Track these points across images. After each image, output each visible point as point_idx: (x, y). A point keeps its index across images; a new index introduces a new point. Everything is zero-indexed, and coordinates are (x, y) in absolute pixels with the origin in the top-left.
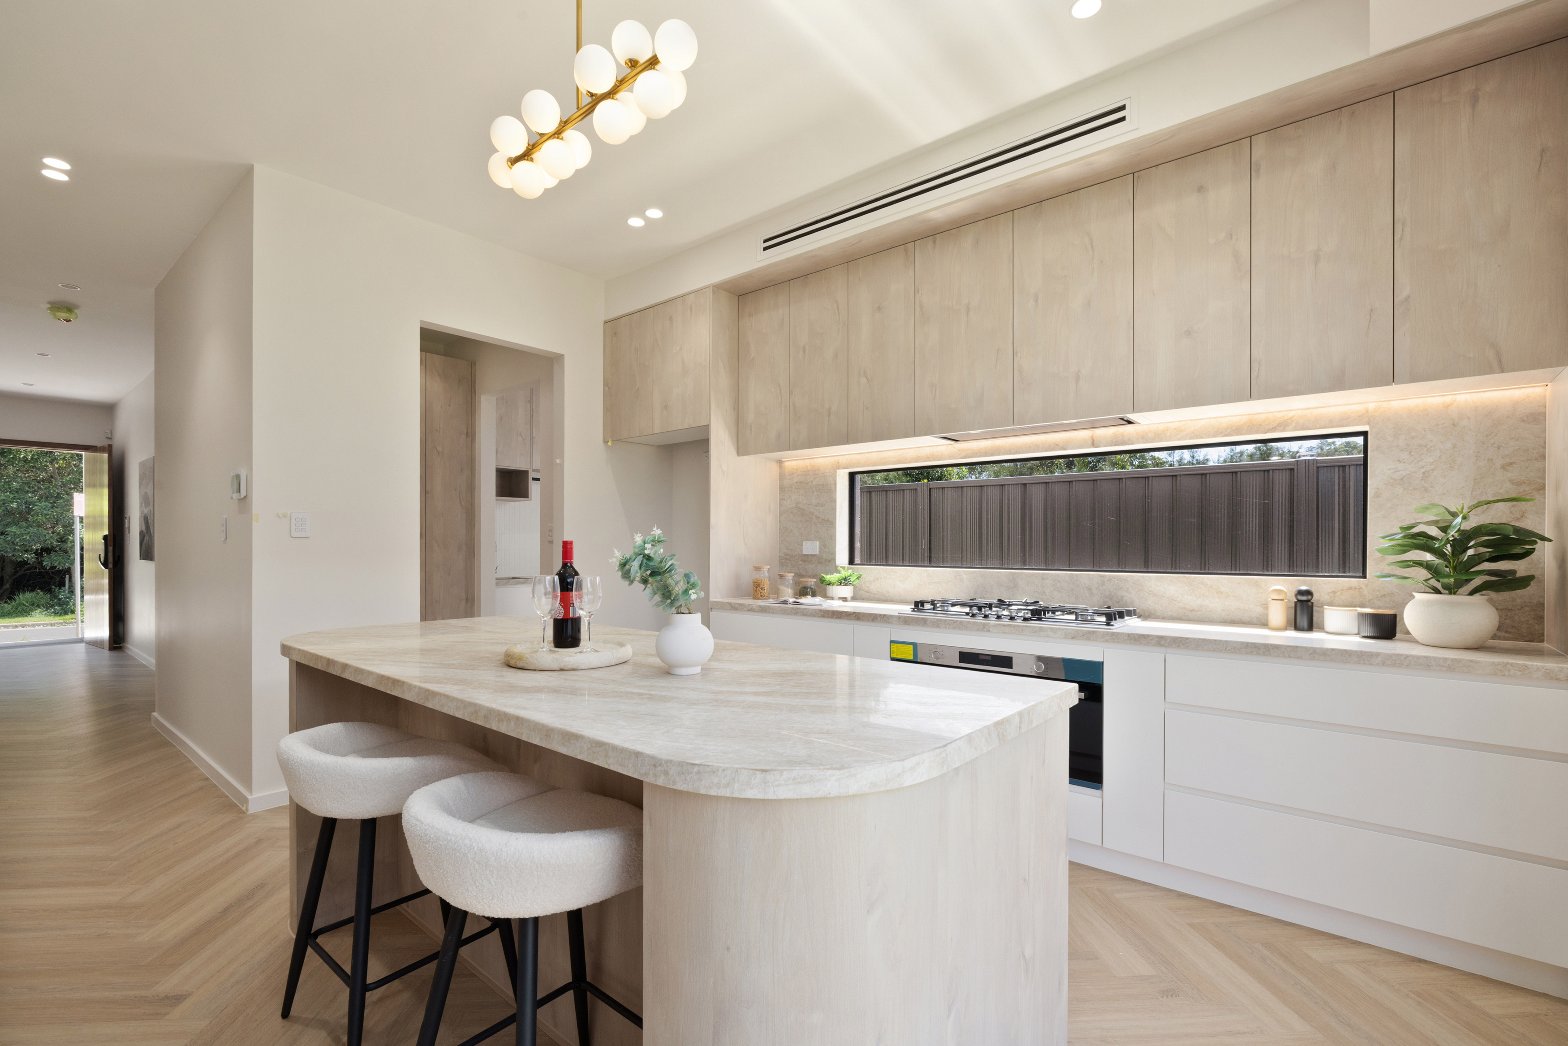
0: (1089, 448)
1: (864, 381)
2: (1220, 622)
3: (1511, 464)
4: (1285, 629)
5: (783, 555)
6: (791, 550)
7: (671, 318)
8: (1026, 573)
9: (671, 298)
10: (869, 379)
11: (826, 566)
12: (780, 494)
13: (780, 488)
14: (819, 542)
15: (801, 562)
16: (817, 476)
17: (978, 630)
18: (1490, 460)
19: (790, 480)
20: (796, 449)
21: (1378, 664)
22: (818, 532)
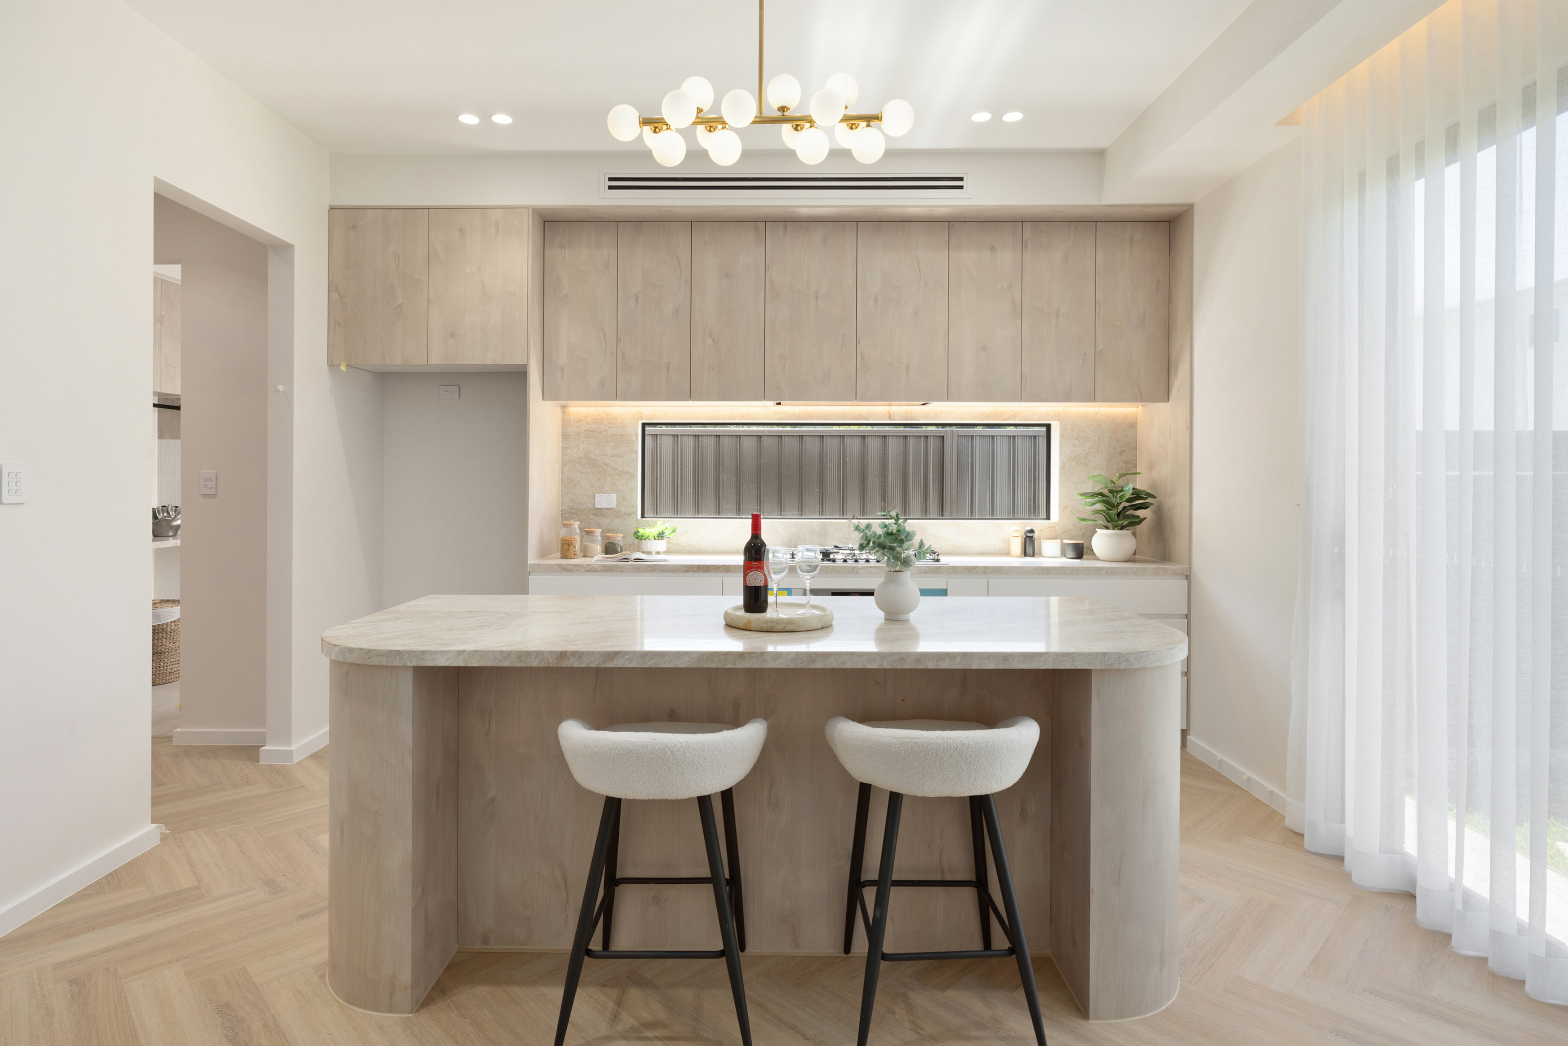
0: (887, 420)
1: (709, 341)
2: (977, 554)
3: (1123, 451)
4: (1021, 557)
5: (568, 509)
6: (579, 503)
7: (461, 230)
8: (835, 522)
9: (468, 206)
10: (716, 340)
11: (625, 519)
12: (562, 441)
13: (562, 435)
14: (616, 495)
15: (592, 517)
16: (613, 425)
17: (848, 572)
18: (1115, 448)
19: (577, 427)
20: (626, 400)
21: (1104, 574)
22: (614, 484)
